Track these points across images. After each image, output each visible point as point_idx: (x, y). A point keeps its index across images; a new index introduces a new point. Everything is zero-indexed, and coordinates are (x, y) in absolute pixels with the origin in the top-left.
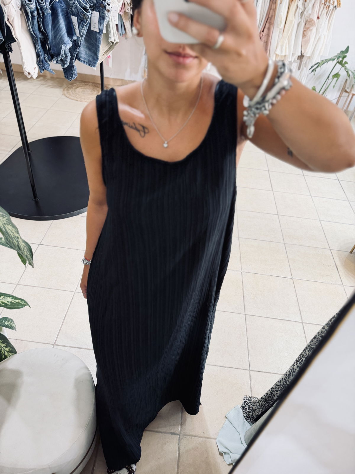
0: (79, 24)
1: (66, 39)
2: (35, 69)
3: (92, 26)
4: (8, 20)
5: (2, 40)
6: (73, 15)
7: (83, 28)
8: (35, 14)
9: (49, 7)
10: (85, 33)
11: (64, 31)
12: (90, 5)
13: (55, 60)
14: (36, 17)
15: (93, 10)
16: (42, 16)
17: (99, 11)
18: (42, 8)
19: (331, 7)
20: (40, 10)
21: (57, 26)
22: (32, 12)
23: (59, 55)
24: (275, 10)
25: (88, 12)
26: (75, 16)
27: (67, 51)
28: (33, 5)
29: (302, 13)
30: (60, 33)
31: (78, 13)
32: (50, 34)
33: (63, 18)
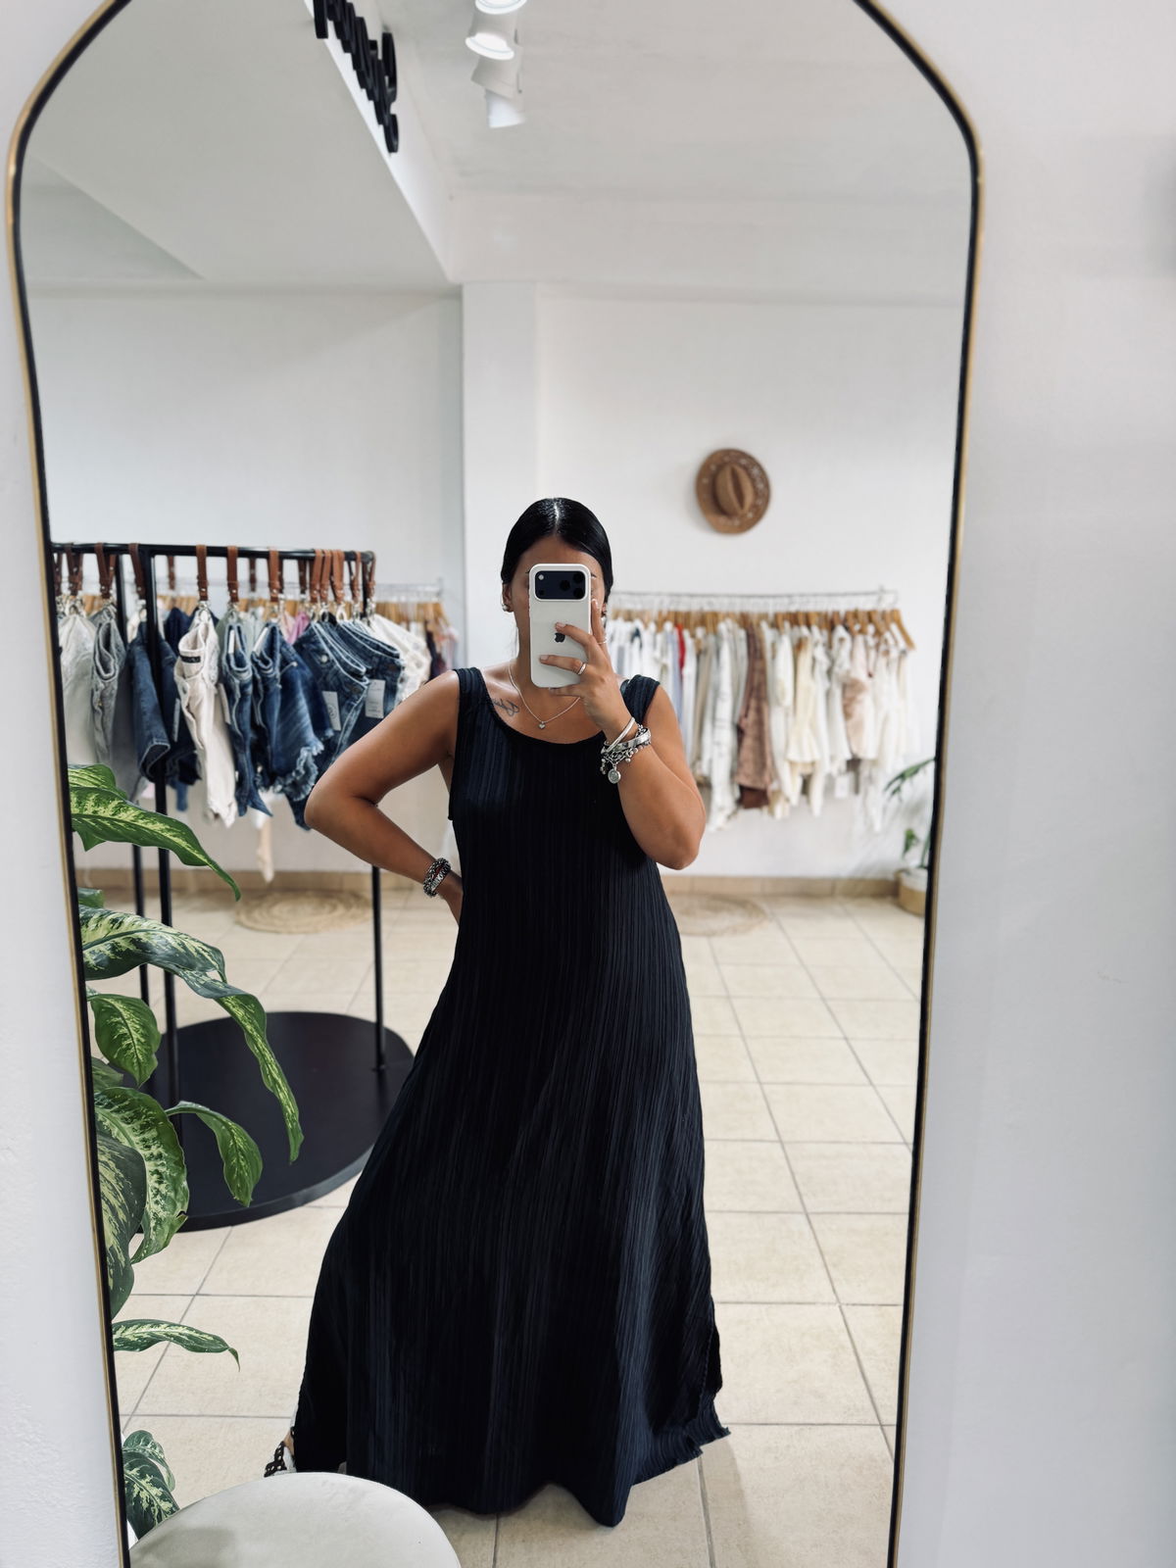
0: (341, 705)
1: (310, 735)
2: (230, 806)
3: (367, 708)
4: (188, 707)
5: (166, 747)
6: (327, 690)
7: (349, 711)
8: (250, 689)
9: (278, 674)
10: (353, 723)
11: (307, 720)
12: (367, 669)
13: (280, 783)
14: (249, 698)
15: (371, 678)
16: (262, 695)
17: (384, 679)
18: (265, 679)
19: (894, 654)
20: (260, 682)
21: (291, 714)
22: (243, 687)
23: (291, 772)
24: (763, 672)
25: (361, 681)
26: (333, 690)
27: (311, 761)
28: (246, 674)
29: (829, 672)
30: (298, 725)
31: (341, 684)
32: (276, 729)
33: (306, 697)
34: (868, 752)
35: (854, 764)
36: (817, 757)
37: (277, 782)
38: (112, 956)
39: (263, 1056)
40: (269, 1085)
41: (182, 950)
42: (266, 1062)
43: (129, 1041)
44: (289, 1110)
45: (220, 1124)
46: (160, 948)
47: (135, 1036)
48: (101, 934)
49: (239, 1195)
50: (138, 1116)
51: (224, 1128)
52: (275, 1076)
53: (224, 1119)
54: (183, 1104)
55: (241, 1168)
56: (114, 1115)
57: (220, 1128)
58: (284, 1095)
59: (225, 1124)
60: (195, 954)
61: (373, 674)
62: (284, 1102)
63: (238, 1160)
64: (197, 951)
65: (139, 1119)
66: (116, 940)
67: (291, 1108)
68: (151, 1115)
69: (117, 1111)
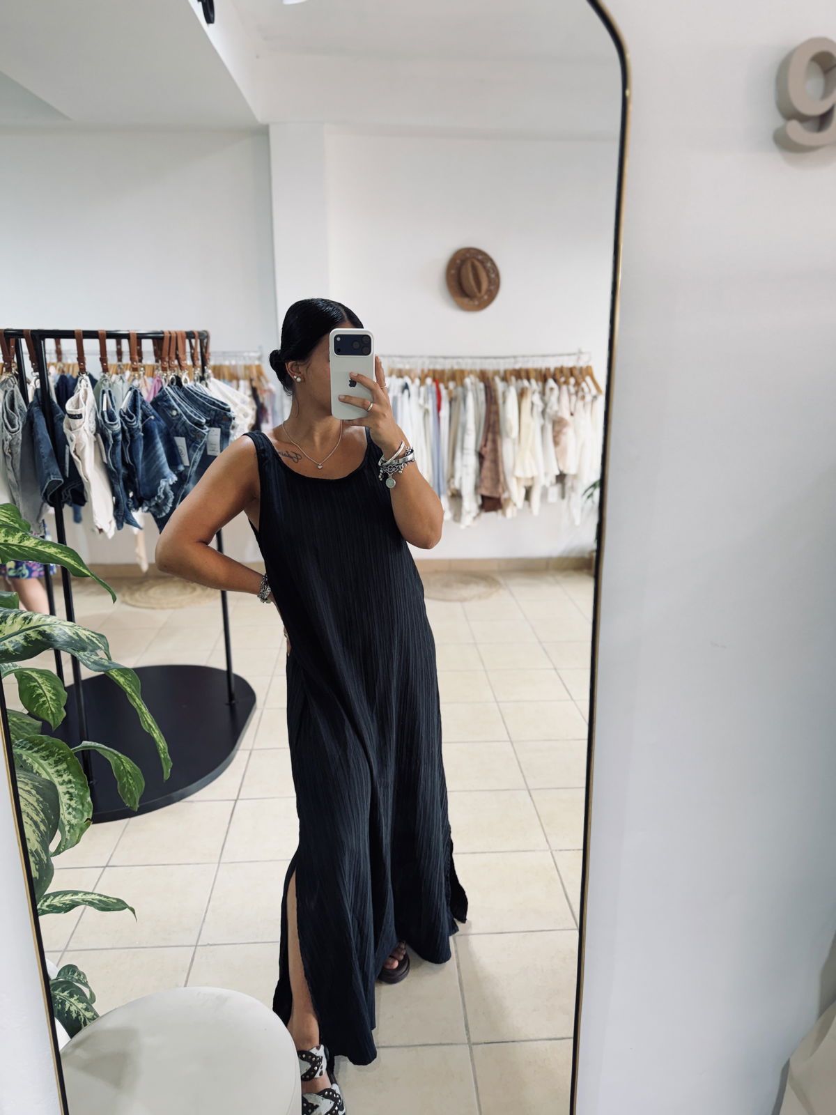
0: (188, 447)
1: (167, 470)
2: (110, 523)
3: (208, 449)
4: (75, 451)
5: (61, 481)
6: (178, 436)
7: (195, 451)
8: (120, 437)
9: (140, 425)
10: (198, 460)
11: (163, 459)
12: (207, 420)
13: (147, 505)
14: (120, 443)
15: (210, 426)
16: (129, 441)
17: (220, 427)
18: (130, 429)
19: (588, 398)
20: (127, 431)
21: (152, 454)
22: (115, 436)
23: (154, 497)
24: (497, 413)
25: (203, 429)
26: (182, 436)
27: (168, 489)
28: (117, 425)
29: (543, 412)
30: (157, 462)
31: (187, 432)
32: (141, 467)
33: (162, 441)
34: (570, 470)
35: (561, 478)
36: (535, 474)
37: (144, 505)
38: (25, 644)
39: (141, 709)
40: (146, 728)
41: (77, 638)
42: (143, 713)
43: (44, 699)
44: (161, 745)
45: (113, 755)
46: (60, 637)
47: (49, 695)
48: (17, 628)
49: (129, 803)
50: (52, 754)
51: (116, 758)
52: (150, 722)
53: (116, 752)
54: (85, 743)
55: (130, 784)
56: (34, 755)
57: (113, 759)
58: (157, 734)
59: (117, 755)
60: (86, 640)
61: (211, 424)
62: (157, 740)
63: (127, 780)
64: (88, 638)
65: (53, 756)
66: (28, 632)
67: (162, 744)
68: (61, 753)
69: (37, 752)
